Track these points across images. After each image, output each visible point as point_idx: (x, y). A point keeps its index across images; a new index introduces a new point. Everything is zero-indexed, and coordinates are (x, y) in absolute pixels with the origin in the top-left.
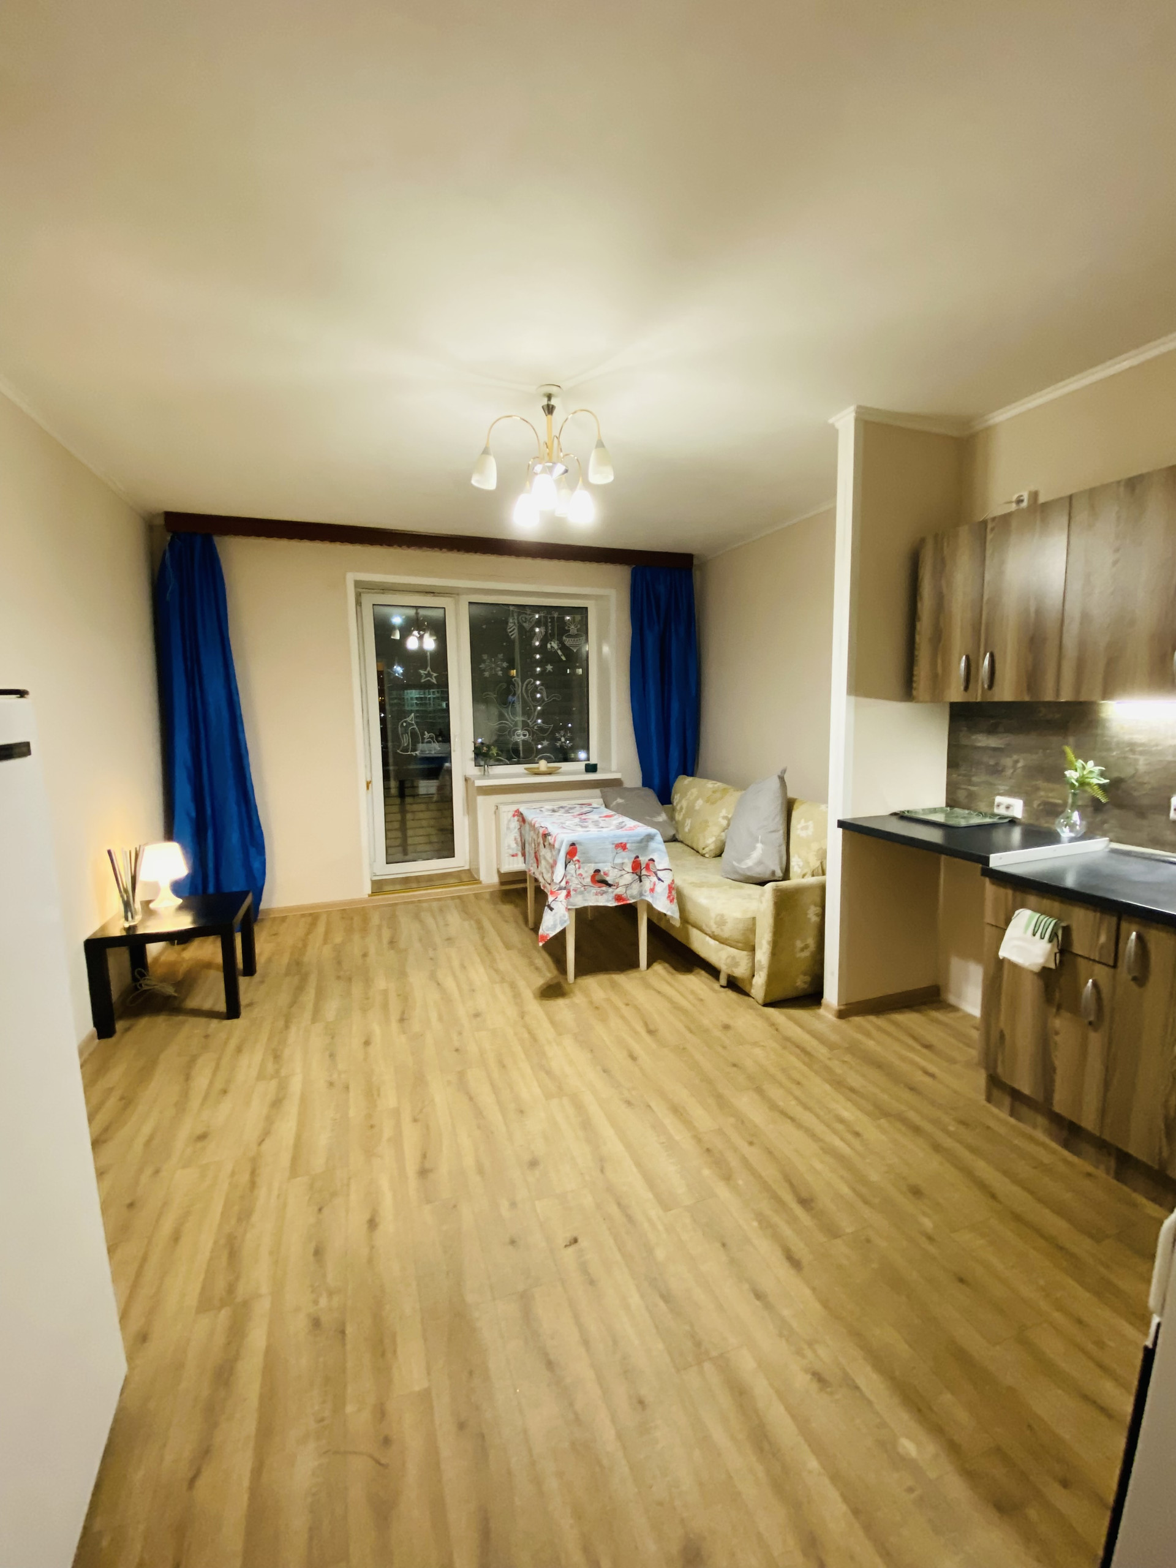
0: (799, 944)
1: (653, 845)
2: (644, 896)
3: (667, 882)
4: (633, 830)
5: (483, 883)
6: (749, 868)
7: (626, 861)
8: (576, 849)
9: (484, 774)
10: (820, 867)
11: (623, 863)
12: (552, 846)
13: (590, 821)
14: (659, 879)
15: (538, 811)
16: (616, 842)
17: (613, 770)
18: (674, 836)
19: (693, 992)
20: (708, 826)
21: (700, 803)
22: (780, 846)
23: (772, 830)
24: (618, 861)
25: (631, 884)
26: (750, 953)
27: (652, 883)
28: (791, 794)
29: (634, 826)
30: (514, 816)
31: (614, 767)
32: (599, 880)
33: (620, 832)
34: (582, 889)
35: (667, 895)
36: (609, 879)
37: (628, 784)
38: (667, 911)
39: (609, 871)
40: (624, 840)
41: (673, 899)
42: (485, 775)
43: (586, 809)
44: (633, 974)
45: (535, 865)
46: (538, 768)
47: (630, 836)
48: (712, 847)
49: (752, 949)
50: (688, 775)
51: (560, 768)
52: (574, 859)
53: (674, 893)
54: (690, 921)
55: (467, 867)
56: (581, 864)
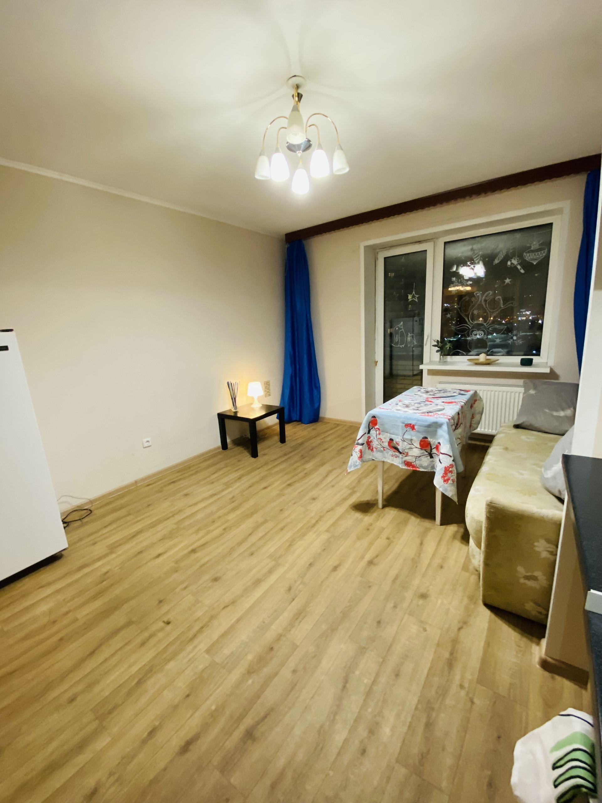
1: (439, 431)
3: (445, 465)
7: (414, 438)
8: (376, 420)
11: (410, 439)
14: (440, 461)
16: (406, 423)
24: (408, 437)
32: (393, 447)
35: (442, 475)
36: (400, 448)
39: (399, 442)
40: (413, 423)
41: (448, 480)
46: (478, 359)
47: (418, 420)
52: (375, 427)
56: (380, 432)
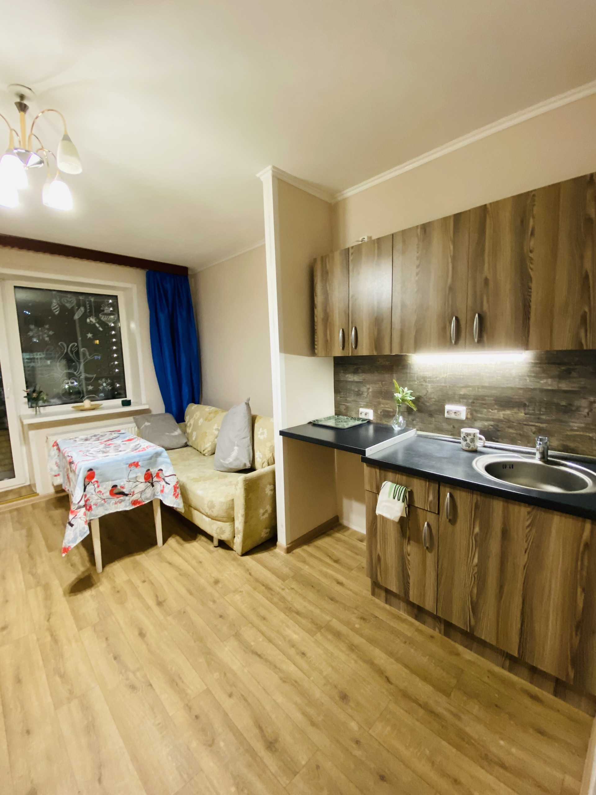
0: (261, 511)
1: (160, 459)
2: (157, 496)
3: (173, 484)
4: (145, 450)
5: (40, 494)
6: (230, 463)
7: (139, 474)
8: (94, 473)
9: (36, 414)
10: (272, 457)
11: (136, 477)
12: (74, 471)
13: (112, 446)
14: (167, 483)
15: (72, 441)
16: (129, 463)
17: (143, 403)
18: (186, 443)
19: (195, 557)
20: (207, 436)
21: (201, 421)
22: (248, 446)
23: (243, 437)
24: (132, 476)
25: (145, 490)
26: (232, 523)
27: (162, 486)
28: (254, 413)
29: (147, 447)
30: (53, 446)
31: (144, 400)
33: (134, 454)
34: (103, 502)
35: (173, 493)
36: (126, 491)
37: (154, 412)
38: (174, 504)
39: (124, 484)
40: (136, 460)
41: (178, 495)
43: (114, 435)
44: (152, 552)
45: (68, 484)
46: (83, 406)
47: (141, 456)
48: (209, 449)
49: (233, 520)
50: (195, 403)
51: (102, 405)
52: (93, 481)
53: (178, 491)
54: (192, 506)
55: (28, 483)
56: (99, 483)
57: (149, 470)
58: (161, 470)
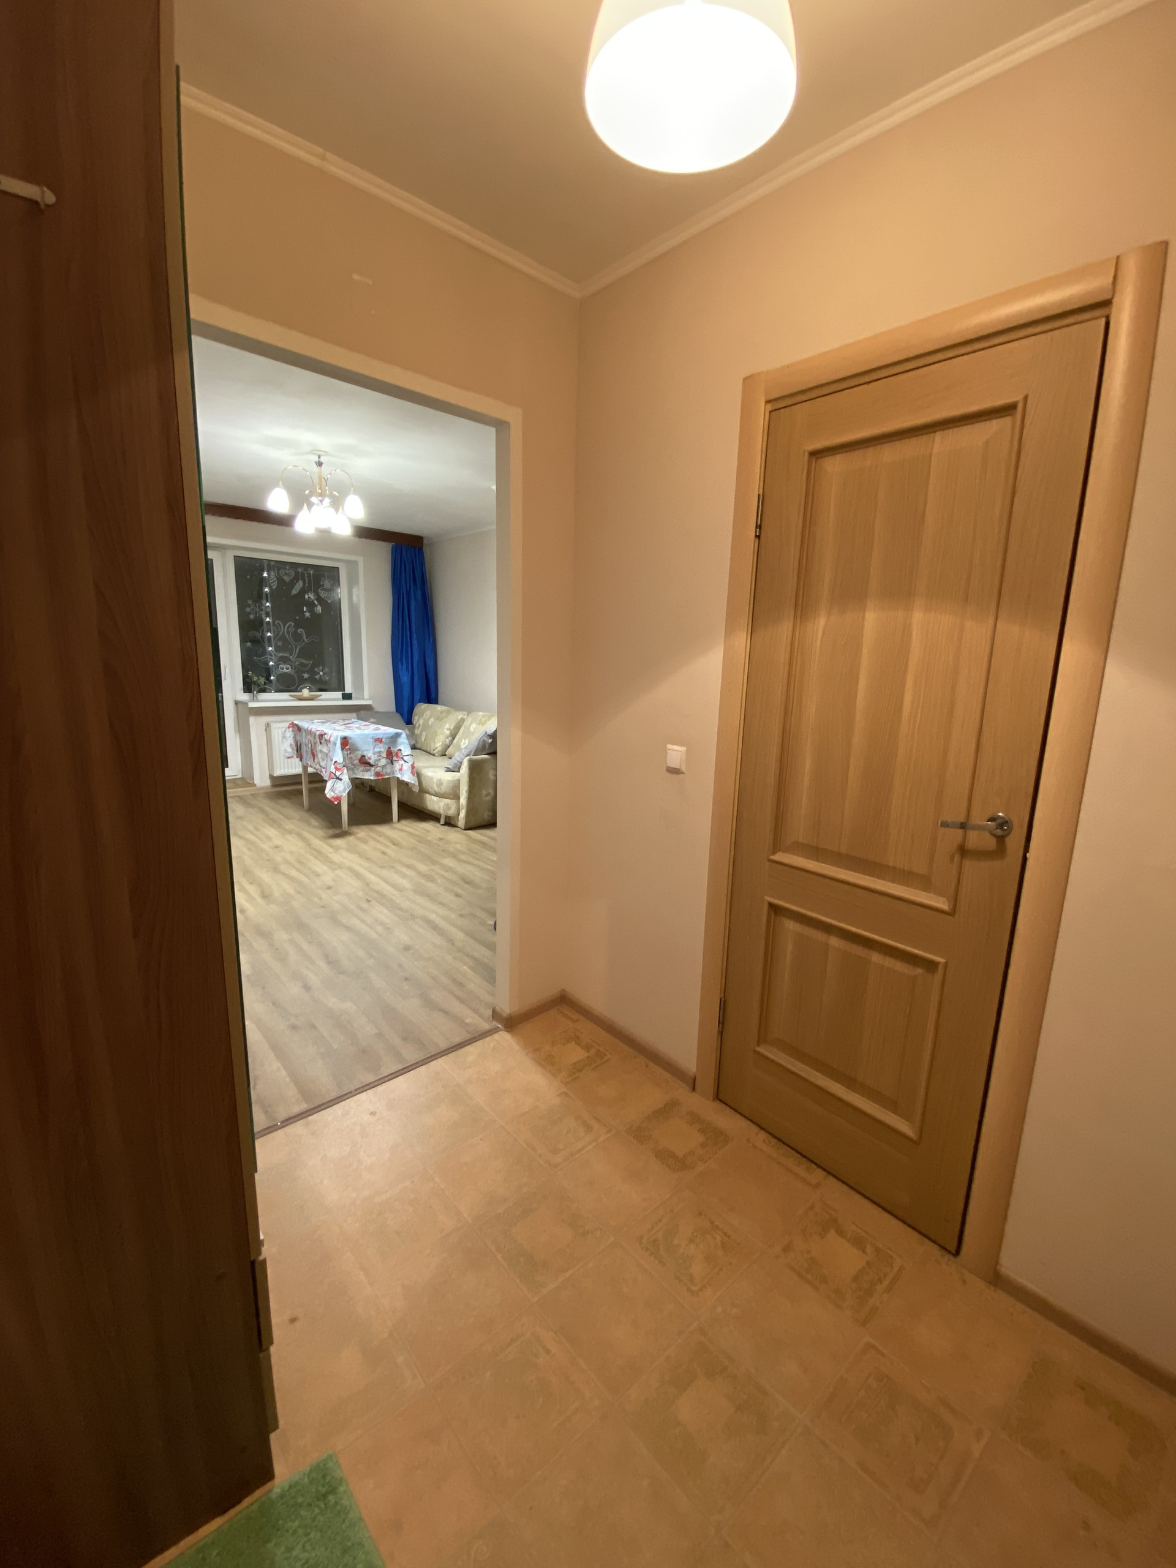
1: (400, 741)
2: (395, 773)
3: (410, 763)
4: (386, 731)
5: (258, 785)
7: (382, 750)
8: (347, 741)
12: (328, 741)
14: (405, 761)
16: (375, 739)
17: (365, 698)
18: (414, 745)
19: (425, 831)
20: (436, 737)
21: (432, 720)
24: (377, 750)
25: (386, 765)
27: (400, 765)
29: (387, 729)
30: (289, 728)
31: (366, 694)
32: (364, 762)
33: (376, 732)
34: (353, 766)
35: (410, 771)
36: (372, 762)
37: (378, 709)
38: (411, 783)
40: (379, 738)
42: (254, 699)
44: (389, 825)
46: (301, 695)
47: (384, 734)
48: (440, 749)
49: (458, 798)
50: (427, 702)
52: (347, 748)
53: (414, 771)
54: (424, 787)
55: (240, 776)
56: (351, 751)
57: (389, 748)
58: (400, 750)
